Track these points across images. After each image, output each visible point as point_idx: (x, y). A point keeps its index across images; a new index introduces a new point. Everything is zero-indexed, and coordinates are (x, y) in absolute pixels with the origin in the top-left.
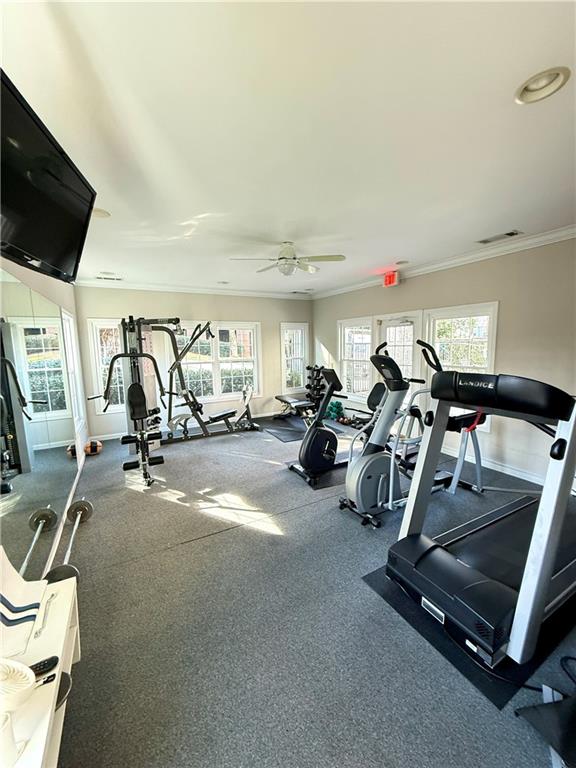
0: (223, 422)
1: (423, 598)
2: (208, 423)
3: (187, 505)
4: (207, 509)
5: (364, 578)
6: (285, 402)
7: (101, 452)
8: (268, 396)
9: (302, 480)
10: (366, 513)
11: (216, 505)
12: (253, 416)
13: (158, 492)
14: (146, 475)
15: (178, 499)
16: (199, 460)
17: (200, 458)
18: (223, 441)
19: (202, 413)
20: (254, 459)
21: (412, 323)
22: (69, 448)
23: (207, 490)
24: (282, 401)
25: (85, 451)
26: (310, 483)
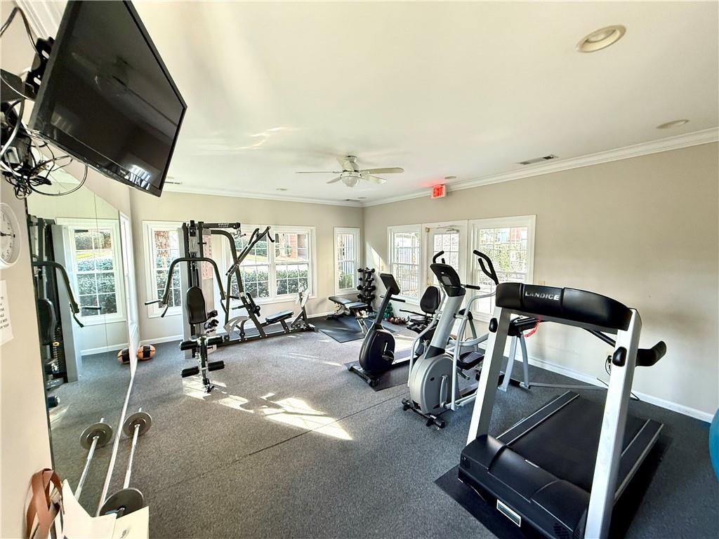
0: (279, 323)
1: (498, 501)
2: (264, 325)
3: (252, 411)
4: (273, 416)
5: (437, 482)
6: (339, 303)
7: (155, 356)
8: (322, 297)
9: (363, 381)
10: (430, 414)
11: (280, 410)
12: (308, 317)
13: (218, 398)
14: (206, 382)
15: (241, 406)
16: (259, 363)
17: (259, 361)
18: (281, 343)
19: (259, 315)
20: (314, 360)
21: (458, 231)
22: (120, 354)
23: (270, 395)
24: (335, 302)
25: (137, 356)
26: (371, 385)
